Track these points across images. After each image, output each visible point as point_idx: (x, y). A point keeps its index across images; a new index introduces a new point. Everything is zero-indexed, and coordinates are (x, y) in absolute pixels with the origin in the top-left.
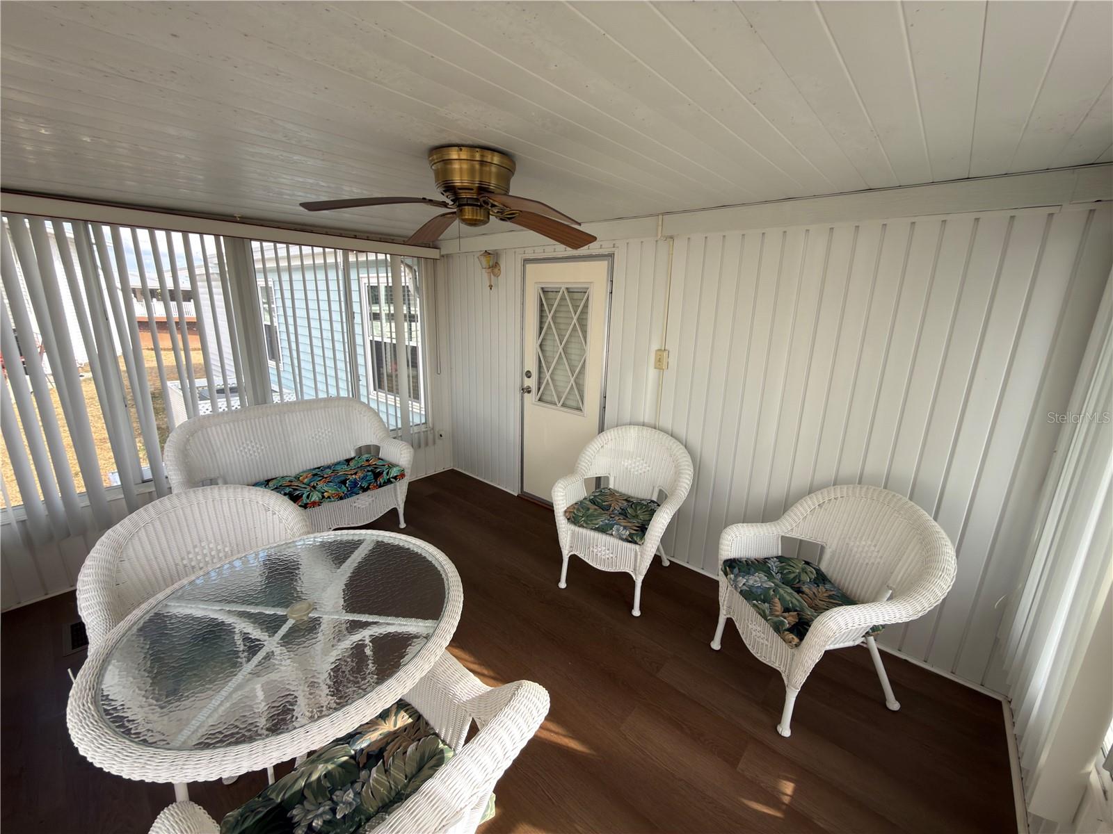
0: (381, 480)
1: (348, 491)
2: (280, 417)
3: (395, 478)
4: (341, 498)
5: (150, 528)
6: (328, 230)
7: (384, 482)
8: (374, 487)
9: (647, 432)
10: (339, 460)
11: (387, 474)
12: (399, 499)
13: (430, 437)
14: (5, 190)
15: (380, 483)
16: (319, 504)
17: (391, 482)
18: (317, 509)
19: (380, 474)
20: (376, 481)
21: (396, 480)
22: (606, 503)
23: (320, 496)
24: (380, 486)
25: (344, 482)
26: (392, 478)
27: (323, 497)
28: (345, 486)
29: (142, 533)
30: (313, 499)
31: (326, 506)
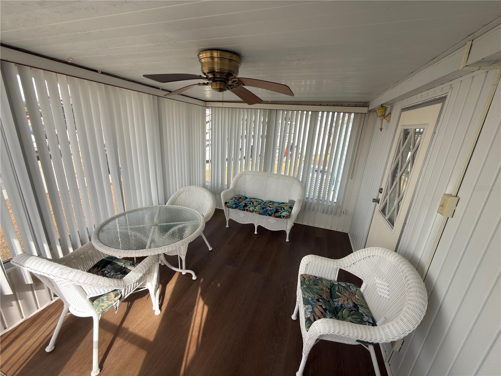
0: (277, 214)
1: (263, 212)
3: (284, 216)
4: (260, 214)
5: (186, 191)
7: (278, 216)
8: (274, 216)
11: (281, 213)
12: (288, 226)
13: (339, 211)
15: (276, 216)
16: (252, 212)
17: (281, 218)
18: (250, 213)
19: (279, 212)
20: (275, 214)
21: (284, 218)
23: (253, 209)
24: (276, 217)
25: (263, 208)
26: (282, 216)
27: (254, 210)
28: (263, 210)
29: (184, 193)
30: (250, 209)
31: (254, 214)
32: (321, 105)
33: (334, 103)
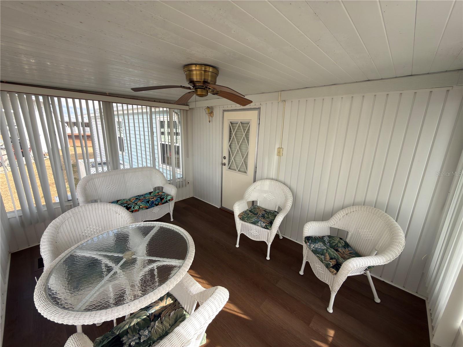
0: (163, 201)
1: (150, 205)
2: (123, 174)
3: (169, 200)
4: (147, 208)
5: (70, 220)
6: (144, 99)
7: (165, 202)
8: (161, 204)
9: (273, 182)
10: (146, 193)
11: (166, 198)
12: (171, 209)
13: (184, 183)
14: (2, 82)
15: (163, 202)
16: (138, 211)
17: (168, 202)
18: (137, 213)
19: (163, 198)
20: (161, 201)
21: (170, 201)
22: (256, 212)
23: (139, 207)
24: (163, 204)
25: (148, 202)
26: (168, 200)
27: (140, 208)
28: (149, 204)
29: (67, 222)
30: (136, 209)
31: (141, 212)
32: (155, 101)
33: (165, 101)
